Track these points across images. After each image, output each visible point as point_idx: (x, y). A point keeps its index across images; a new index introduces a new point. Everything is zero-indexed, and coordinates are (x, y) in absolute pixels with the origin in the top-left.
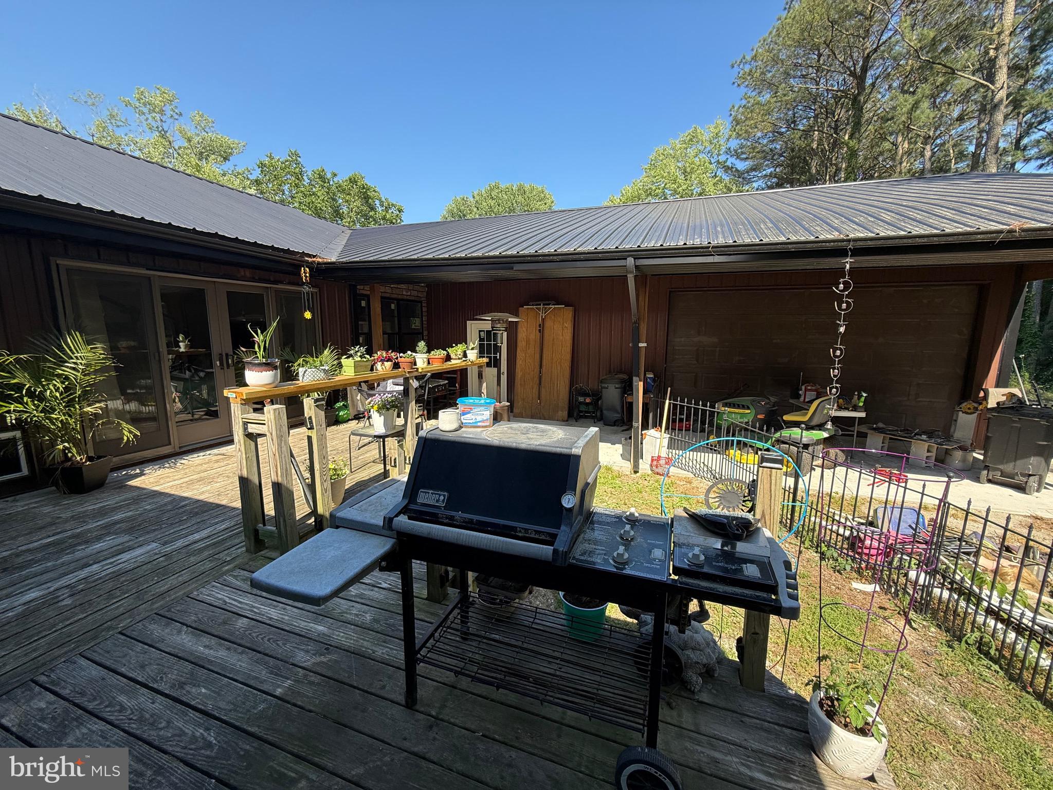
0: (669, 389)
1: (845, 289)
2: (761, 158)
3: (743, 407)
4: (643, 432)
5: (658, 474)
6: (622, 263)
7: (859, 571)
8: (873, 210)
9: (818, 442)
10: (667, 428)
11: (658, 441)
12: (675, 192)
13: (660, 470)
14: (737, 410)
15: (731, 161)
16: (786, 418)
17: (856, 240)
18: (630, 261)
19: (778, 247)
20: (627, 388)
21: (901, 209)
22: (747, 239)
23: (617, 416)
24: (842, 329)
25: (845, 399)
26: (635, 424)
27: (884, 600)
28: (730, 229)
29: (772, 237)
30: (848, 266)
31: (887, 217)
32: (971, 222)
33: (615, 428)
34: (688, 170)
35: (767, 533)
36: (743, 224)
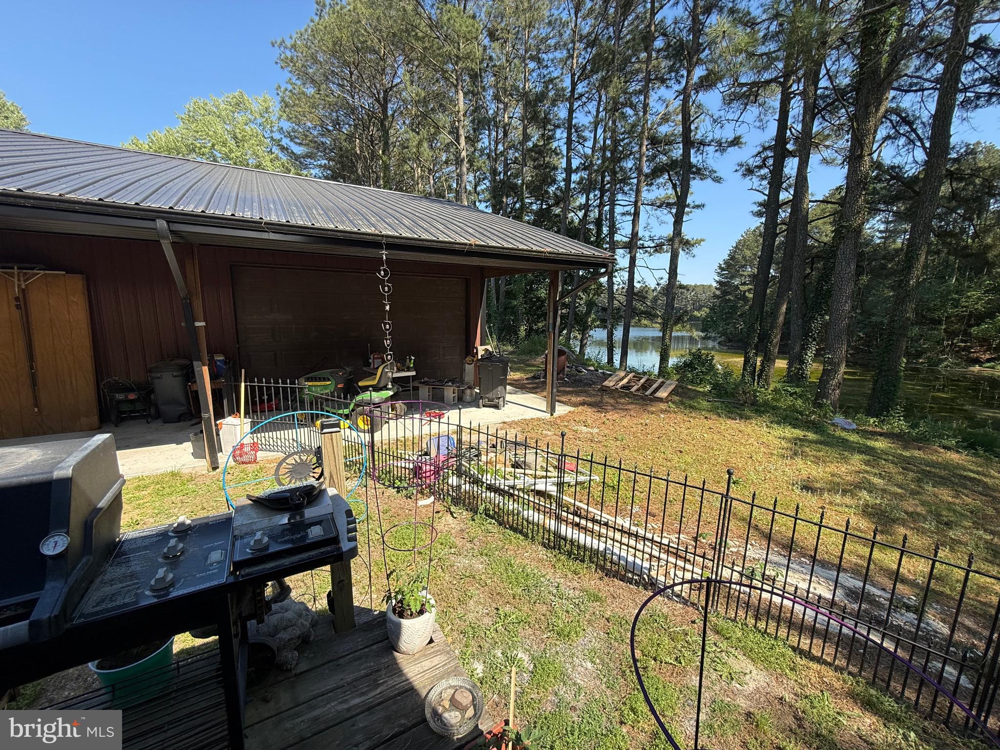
0: (243, 371)
1: (386, 275)
2: (314, 147)
3: (324, 380)
4: (218, 422)
5: (243, 463)
6: (149, 224)
7: (422, 493)
8: (398, 215)
9: (386, 400)
10: (247, 413)
11: (238, 428)
12: (227, 157)
13: (245, 458)
14: (319, 383)
15: (285, 142)
16: (360, 384)
17: (388, 236)
18: (161, 224)
19: (329, 233)
20: (189, 376)
21: (415, 218)
22: (300, 221)
23: (182, 409)
24: (388, 308)
25: (401, 362)
26: (204, 415)
27: (439, 506)
28: (283, 209)
29: (323, 223)
30: (384, 257)
31: (406, 222)
32: (452, 236)
33: (181, 424)
34: (239, 136)
35: (331, 491)
36: (296, 206)
